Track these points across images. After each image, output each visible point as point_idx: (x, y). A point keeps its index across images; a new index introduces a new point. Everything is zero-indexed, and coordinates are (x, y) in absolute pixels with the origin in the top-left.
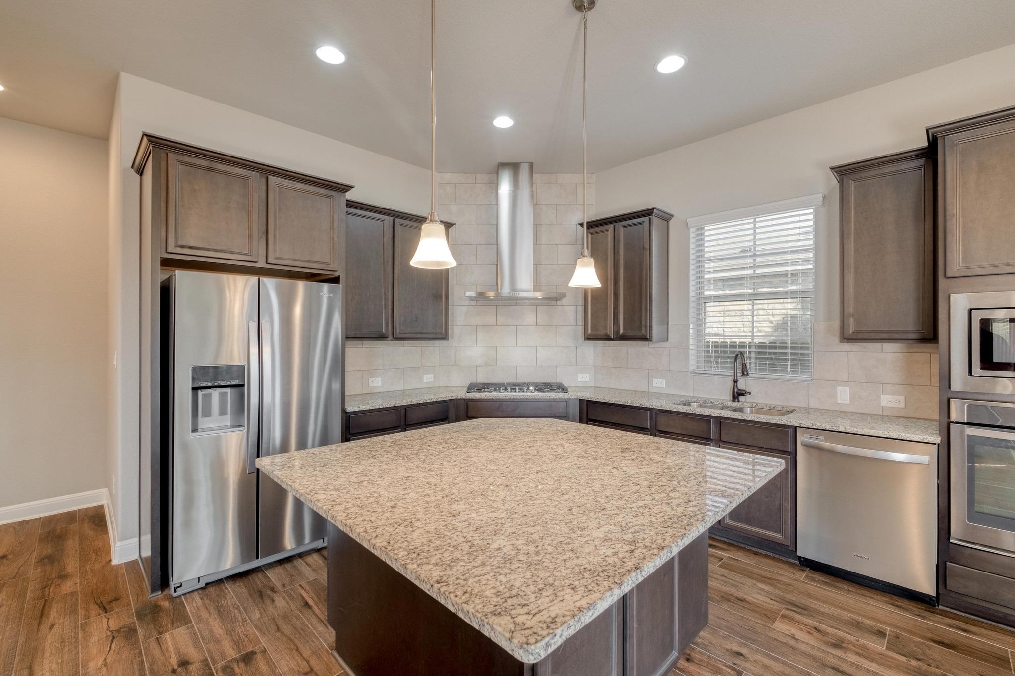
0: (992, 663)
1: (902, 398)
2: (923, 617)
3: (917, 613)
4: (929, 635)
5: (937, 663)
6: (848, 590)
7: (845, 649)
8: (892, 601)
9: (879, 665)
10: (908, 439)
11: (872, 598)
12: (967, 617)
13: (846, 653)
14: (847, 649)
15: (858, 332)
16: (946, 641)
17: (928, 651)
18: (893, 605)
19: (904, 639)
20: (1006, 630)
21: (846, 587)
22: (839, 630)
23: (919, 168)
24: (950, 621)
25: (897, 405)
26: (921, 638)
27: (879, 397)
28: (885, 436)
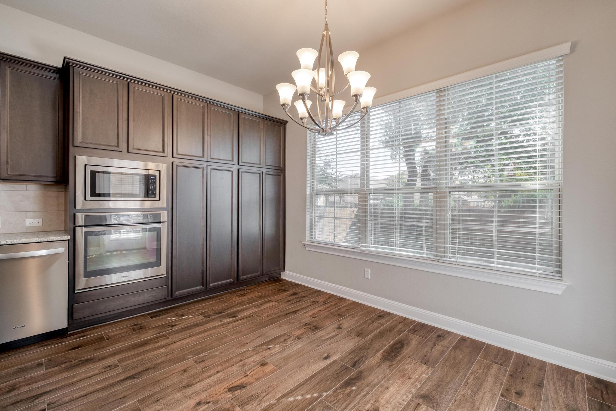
0: (97, 342)
1: (40, 220)
2: (62, 342)
3: (58, 342)
4: (67, 348)
5: (75, 358)
6: (9, 356)
7: (19, 388)
8: (41, 345)
9: (43, 380)
10: (52, 240)
11: (28, 350)
12: (82, 330)
13: (19, 390)
14: (20, 387)
15: (12, 175)
16: (76, 346)
17: (69, 356)
18: (42, 346)
19: (54, 359)
20: (99, 326)
21: (6, 355)
22: (9, 381)
23: (55, 79)
24: (75, 336)
25: (38, 225)
26: (63, 353)
27: (25, 221)
28: (36, 241)
